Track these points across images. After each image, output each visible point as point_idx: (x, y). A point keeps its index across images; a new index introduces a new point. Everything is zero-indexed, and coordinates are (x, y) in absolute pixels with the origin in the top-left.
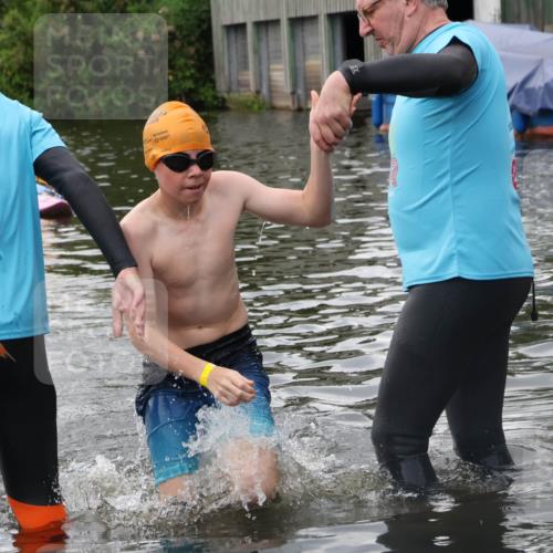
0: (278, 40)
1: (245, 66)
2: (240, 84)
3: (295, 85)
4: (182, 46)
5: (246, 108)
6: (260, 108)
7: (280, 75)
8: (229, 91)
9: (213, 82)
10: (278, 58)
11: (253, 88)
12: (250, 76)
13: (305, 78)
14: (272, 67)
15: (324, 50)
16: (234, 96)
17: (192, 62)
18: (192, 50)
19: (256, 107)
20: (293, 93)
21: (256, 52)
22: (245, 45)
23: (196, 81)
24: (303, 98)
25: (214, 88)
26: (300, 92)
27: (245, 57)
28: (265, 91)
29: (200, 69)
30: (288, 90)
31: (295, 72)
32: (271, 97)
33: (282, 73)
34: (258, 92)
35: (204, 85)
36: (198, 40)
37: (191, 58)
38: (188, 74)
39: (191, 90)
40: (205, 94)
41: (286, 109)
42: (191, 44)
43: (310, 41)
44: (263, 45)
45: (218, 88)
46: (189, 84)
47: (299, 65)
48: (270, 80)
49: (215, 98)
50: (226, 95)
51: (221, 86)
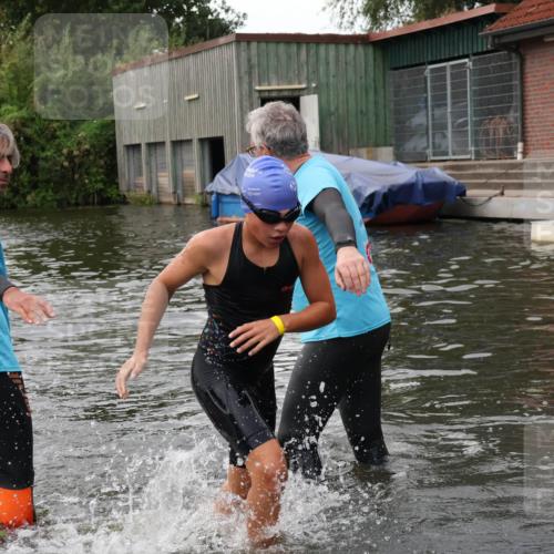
0: (164, 155)
1: (140, 174)
2: (136, 186)
3: (175, 187)
4: (95, 160)
5: (141, 202)
6: (151, 204)
7: (165, 180)
8: (128, 191)
9: (117, 184)
10: (163, 168)
11: (145, 189)
12: (143, 180)
13: (183, 182)
14: (159, 174)
15: (197, 163)
16: (132, 194)
17: (101, 170)
18: (102, 162)
19: (148, 202)
20: (175, 193)
21: (148, 163)
22: (140, 160)
23: (105, 184)
24: (181, 196)
25: (118, 188)
26: (179, 191)
27: (140, 167)
28: (154, 190)
29: (107, 175)
30: (172, 191)
31: (175, 178)
32: (158, 195)
33: (167, 179)
34: (149, 192)
35: (110, 186)
36: (106, 155)
37: (102, 167)
38: (98, 178)
39: (101, 190)
40: (112, 192)
41: (170, 204)
42: (101, 157)
43: (186, 157)
44: (153, 158)
45: (121, 189)
46: (100, 186)
47: (179, 172)
48: (157, 183)
49: (119, 195)
50: (126, 194)
51: (123, 187)
